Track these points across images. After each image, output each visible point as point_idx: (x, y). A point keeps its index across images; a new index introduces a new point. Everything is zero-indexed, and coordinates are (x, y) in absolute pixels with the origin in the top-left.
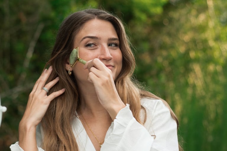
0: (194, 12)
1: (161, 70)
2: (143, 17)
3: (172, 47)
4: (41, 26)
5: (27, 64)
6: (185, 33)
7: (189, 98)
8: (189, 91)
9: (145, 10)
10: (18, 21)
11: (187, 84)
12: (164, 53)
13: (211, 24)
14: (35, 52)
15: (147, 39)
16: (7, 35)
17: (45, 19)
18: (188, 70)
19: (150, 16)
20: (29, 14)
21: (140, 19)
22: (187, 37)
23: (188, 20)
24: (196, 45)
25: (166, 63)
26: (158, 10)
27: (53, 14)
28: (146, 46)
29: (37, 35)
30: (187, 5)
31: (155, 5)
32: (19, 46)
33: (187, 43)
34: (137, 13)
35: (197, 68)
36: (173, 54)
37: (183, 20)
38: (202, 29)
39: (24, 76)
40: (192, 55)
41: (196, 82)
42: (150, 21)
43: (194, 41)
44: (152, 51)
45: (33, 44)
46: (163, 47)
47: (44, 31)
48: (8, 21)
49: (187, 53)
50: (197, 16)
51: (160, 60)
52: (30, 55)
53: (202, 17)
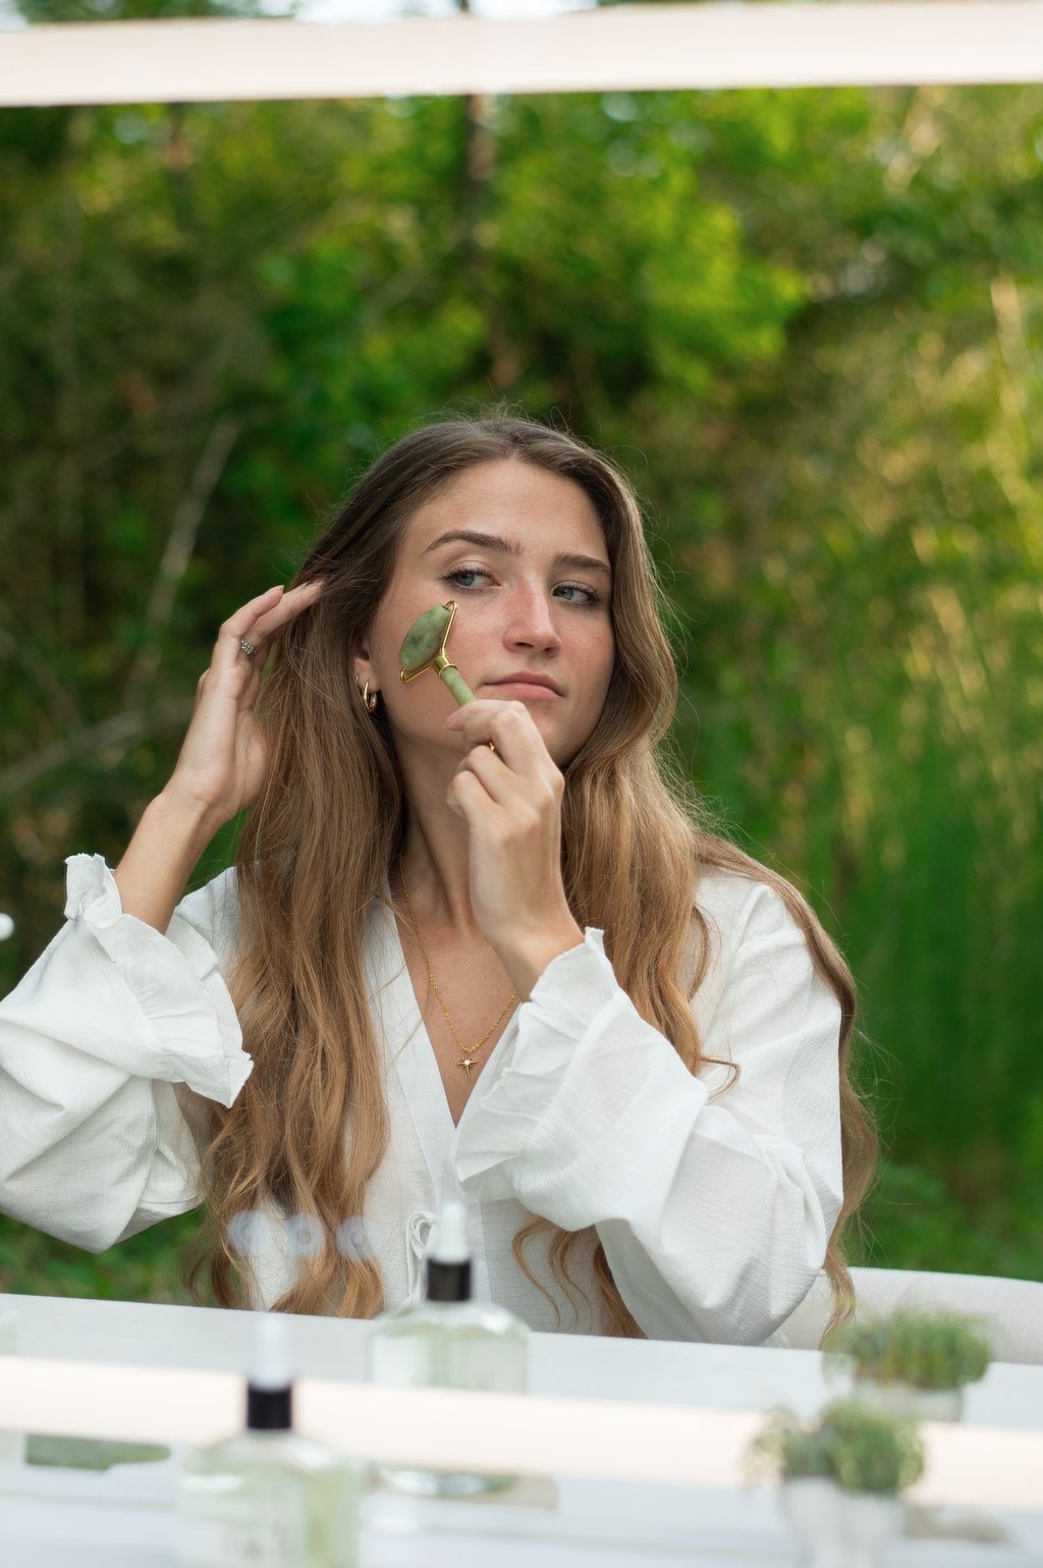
0: (931, 345)
1: (779, 621)
2: (697, 376)
3: (831, 511)
4: (225, 434)
5: (162, 606)
6: (889, 444)
7: (909, 745)
8: (911, 712)
9: (700, 344)
10: (119, 414)
11: (901, 684)
12: (798, 542)
13: (1014, 400)
14: (199, 550)
15: (715, 480)
16: (68, 478)
17: (244, 399)
18: (907, 618)
19: (727, 369)
20: (168, 377)
21: (680, 387)
22: (899, 464)
23: (900, 384)
24: (941, 501)
25: (804, 587)
26: (766, 343)
27: (276, 376)
28: (711, 511)
29: (208, 472)
30: (896, 313)
31: (752, 319)
32: (127, 528)
33: (899, 490)
34: (669, 360)
35: (945, 607)
36: (837, 539)
37: (878, 384)
38: (972, 421)
39: (149, 663)
40: (925, 544)
41: (941, 672)
42: (727, 394)
43: (931, 482)
44: (738, 531)
45: (189, 515)
46: (786, 511)
47: (236, 457)
48: (74, 411)
49: (900, 535)
50: (944, 365)
51: (775, 570)
52: (177, 562)
53: (972, 367)
